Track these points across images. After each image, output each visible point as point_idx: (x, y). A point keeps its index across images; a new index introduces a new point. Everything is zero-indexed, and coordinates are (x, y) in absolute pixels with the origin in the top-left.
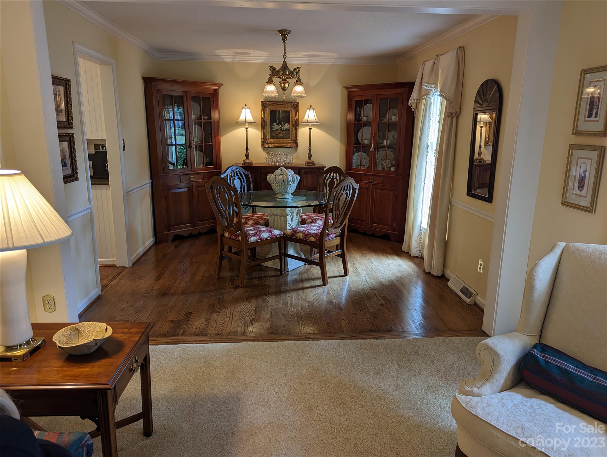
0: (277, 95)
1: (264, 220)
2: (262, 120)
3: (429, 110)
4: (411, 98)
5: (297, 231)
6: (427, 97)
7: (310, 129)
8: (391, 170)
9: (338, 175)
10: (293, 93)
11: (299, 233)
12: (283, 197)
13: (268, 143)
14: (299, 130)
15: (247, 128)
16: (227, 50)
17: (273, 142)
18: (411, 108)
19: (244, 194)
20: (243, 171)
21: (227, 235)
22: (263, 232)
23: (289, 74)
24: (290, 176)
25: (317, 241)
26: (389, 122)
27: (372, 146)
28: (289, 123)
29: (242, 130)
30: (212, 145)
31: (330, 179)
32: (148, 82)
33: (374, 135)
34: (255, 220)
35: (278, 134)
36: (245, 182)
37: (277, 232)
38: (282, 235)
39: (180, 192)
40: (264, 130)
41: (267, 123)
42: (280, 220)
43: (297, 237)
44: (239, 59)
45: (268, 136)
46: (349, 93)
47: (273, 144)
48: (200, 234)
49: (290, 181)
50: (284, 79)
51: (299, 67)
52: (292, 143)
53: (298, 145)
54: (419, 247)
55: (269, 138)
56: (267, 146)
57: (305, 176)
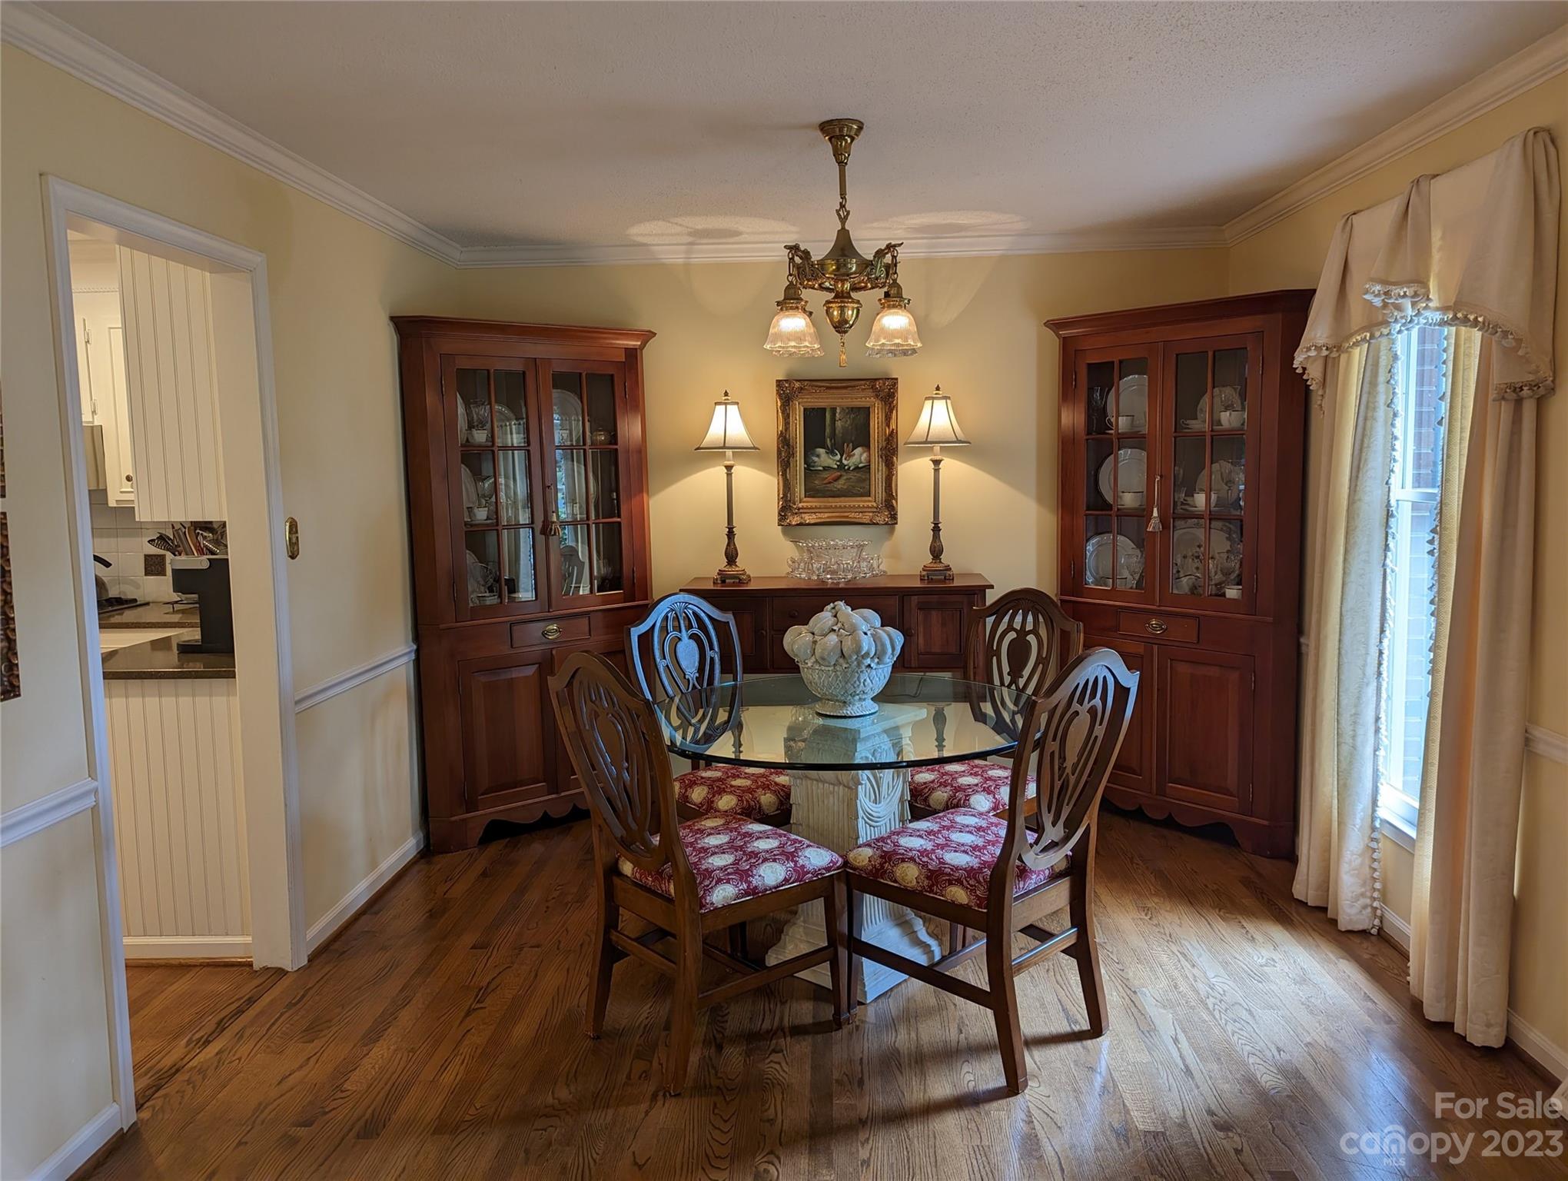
0: (816, 346)
1: (775, 792)
2: (778, 439)
3: (1388, 382)
4: (1304, 343)
5: (895, 853)
6: (1377, 334)
7: (937, 463)
8: (1228, 596)
9: (1041, 619)
10: (872, 336)
11: (905, 865)
12: (844, 712)
13: (800, 511)
14: (899, 467)
15: (729, 468)
16: (660, 223)
17: (816, 508)
18: (1305, 377)
20: (709, 609)
21: (627, 868)
22: (765, 860)
23: (860, 272)
24: (866, 634)
25: (979, 906)
26: (1212, 431)
27: (1155, 513)
28: (866, 445)
29: (715, 474)
30: (619, 523)
31: (1012, 635)
33: (1161, 477)
34: (744, 791)
35: (830, 483)
36: (716, 649)
37: (817, 858)
38: (838, 868)
39: (514, 680)
40: (786, 470)
41: (793, 448)
42: (831, 798)
43: (895, 881)
44: (707, 253)
45: (799, 489)
46: (1066, 343)
47: (814, 516)
49: (867, 654)
50: (842, 291)
51: (895, 246)
52: (877, 511)
53: (896, 514)
54: (1368, 894)
55: (803, 495)
56: (795, 520)
57: (921, 618)
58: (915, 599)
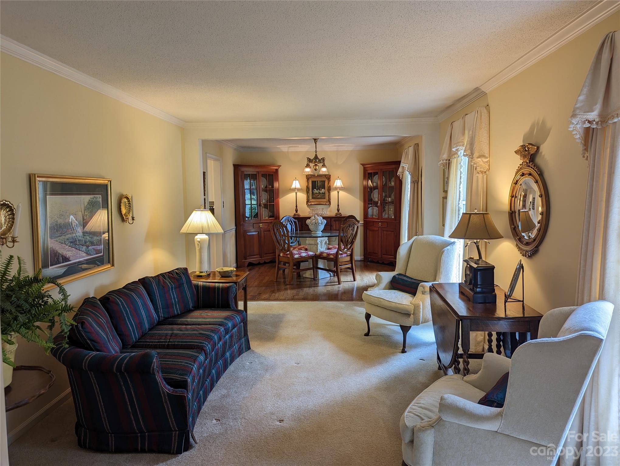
2: (306, 187)
4: (399, 171)
5: (323, 253)
7: (338, 192)
8: (392, 218)
11: (325, 254)
12: (316, 232)
13: (311, 202)
14: (331, 193)
15: (296, 193)
16: (284, 145)
17: (314, 201)
18: (399, 177)
19: (293, 233)
20: (293, 220)
21: (281, 255)
22: (303, 253)
23: (318, 161)
24: (320, 220)
25: (334, 258)
26: (389, 186)
27: (379, 202)
28: (324, 188)
29: (294, 194)
30: (274, 204)
32: (236, 167)
33: (381, 195)
34: (299, 248)
35: (317, 196)
36: (294, 226)
38: (314, 255)
39: (253, 235)
40: (308, 194)
41: (309, 189)
42: (313, 247)
43: (323, 256)
44: (292, 150)
45: (311, 198)
46: (364, 168)
47: (314, 203)
48: (265, 263)
49: (320, 223)
50: (316, 164)
51: (324, 158)
52: (327, 202)
53: (330, 202)
56: (310, 204)
57: (334, 223)
58: (333, 219)
